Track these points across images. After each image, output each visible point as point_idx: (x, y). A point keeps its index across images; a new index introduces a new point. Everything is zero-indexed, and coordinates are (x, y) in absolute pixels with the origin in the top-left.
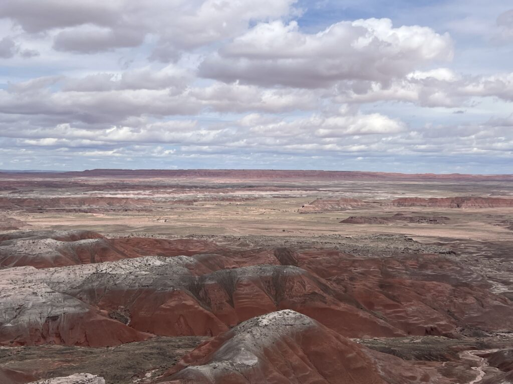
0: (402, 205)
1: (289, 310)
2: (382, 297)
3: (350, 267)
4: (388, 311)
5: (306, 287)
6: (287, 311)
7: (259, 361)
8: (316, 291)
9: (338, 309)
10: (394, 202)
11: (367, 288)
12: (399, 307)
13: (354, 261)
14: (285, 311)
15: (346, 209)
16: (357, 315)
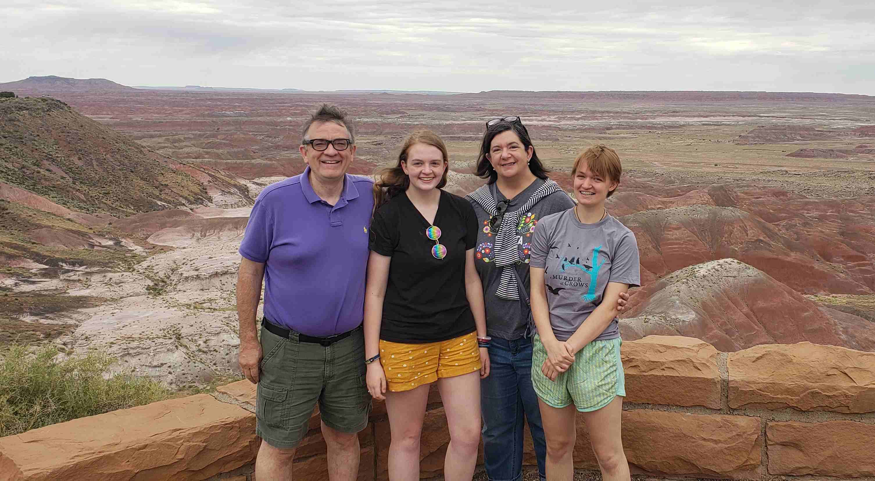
0: (866, 135)
1: (732, 260)
2: (844, 246)
3: (802, 209)
4: (850, 264)
5: (749, 232)
6: (729, 260)
7: (696, 316)
8: (762, 238)
9: (789, 259)
10: (854, 131)
11: (823, 236)
12: (864, 259)
13: (807, 203)
14: (726, 260)
15: (794, 140)
16: (813, 268)
